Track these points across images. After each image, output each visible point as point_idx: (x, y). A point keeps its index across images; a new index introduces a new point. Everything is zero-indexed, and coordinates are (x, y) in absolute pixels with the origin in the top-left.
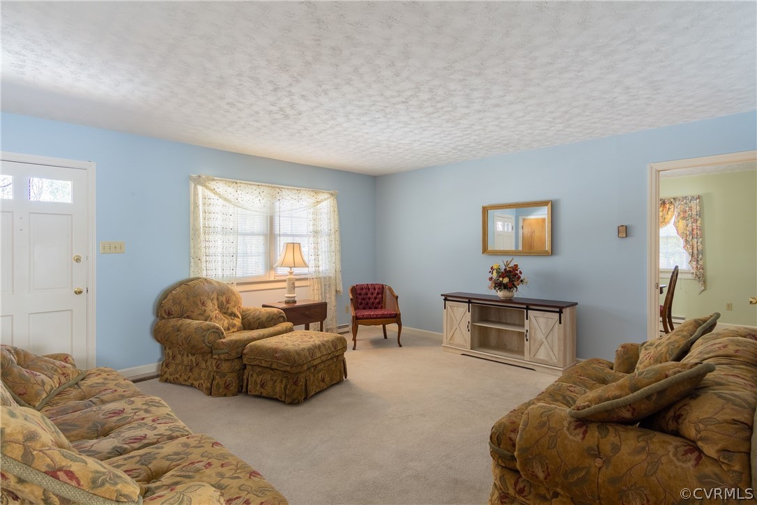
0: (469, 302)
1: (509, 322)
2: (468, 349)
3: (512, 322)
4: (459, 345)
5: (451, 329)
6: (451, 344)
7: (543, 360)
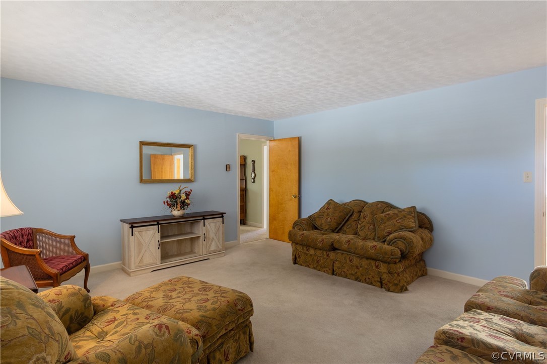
0: (158, 224)
1: (170, 234)
2: (159, 264)
3: (173, 234)
4: (149, 265)
5: (140, 252)
6: (140, 267)
7: (214, 250)
